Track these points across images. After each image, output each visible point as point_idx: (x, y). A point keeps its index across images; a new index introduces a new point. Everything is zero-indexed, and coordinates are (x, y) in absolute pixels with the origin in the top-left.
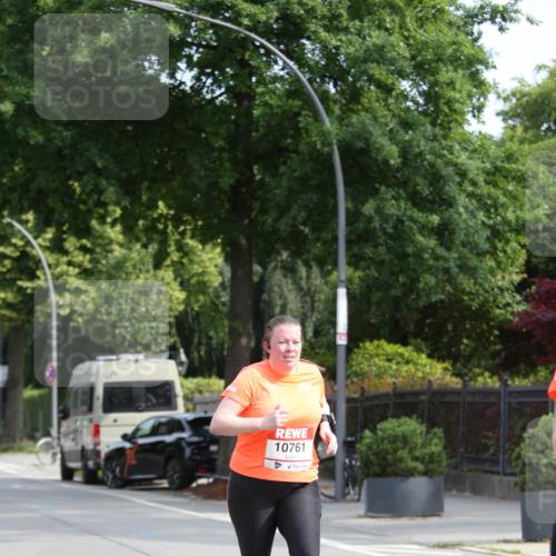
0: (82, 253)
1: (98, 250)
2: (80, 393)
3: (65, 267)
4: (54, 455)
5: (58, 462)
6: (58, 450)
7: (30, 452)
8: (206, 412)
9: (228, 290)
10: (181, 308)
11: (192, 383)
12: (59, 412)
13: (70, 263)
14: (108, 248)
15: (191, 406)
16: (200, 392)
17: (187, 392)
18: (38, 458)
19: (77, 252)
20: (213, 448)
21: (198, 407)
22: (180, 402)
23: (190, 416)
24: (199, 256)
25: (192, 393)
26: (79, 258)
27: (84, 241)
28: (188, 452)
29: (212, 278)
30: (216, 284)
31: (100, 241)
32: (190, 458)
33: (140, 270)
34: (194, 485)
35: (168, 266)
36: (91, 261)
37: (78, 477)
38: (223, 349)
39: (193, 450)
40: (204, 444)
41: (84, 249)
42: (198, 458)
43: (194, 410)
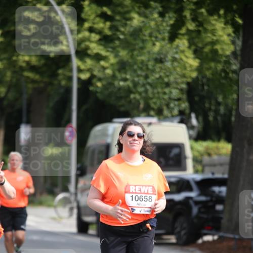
0: (102, 20)
1: (118, 18)
2: (97, 152)
3: (87, 34)
4: (71, 209)
5: (75, 216)
6: (75, 205)
7: (49, 206)
8: (213, 174)
9: (239, 58)
10: (194, 75)
11: (202, 146)
12: (78, 169)
13: (91, 30)
14: (127, 16)
15: (200, 168)
16: (209, 155)
17: (196, 154)
18: (57, 212)
19: (98, 19)
20: (219, 207)
21: (207, 169)
22: (190, 163)
23: (199, 177)
24: (213, 25)
25: (202, 155)
26: (100, 25)
27: (105, 9)
28: (195, 210)
29: (225, 47)
30: (228, 53)
31: (120, 9)
32: (197, 216)
33: (156, 37)
34: (200, 241)
35: (183, 35)
36: (111, 28)
37: (92, 231)
38: (231, 115)
39: (199, 209)
40: (210, 204)
41: (104, 17)
42: (205, 216)
43: (203, 171)
